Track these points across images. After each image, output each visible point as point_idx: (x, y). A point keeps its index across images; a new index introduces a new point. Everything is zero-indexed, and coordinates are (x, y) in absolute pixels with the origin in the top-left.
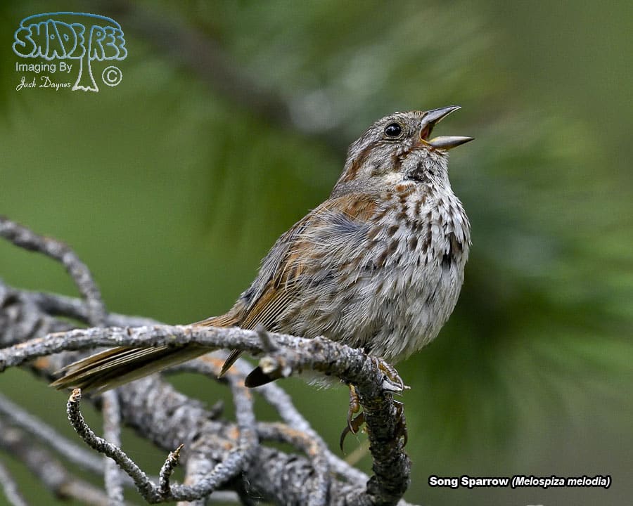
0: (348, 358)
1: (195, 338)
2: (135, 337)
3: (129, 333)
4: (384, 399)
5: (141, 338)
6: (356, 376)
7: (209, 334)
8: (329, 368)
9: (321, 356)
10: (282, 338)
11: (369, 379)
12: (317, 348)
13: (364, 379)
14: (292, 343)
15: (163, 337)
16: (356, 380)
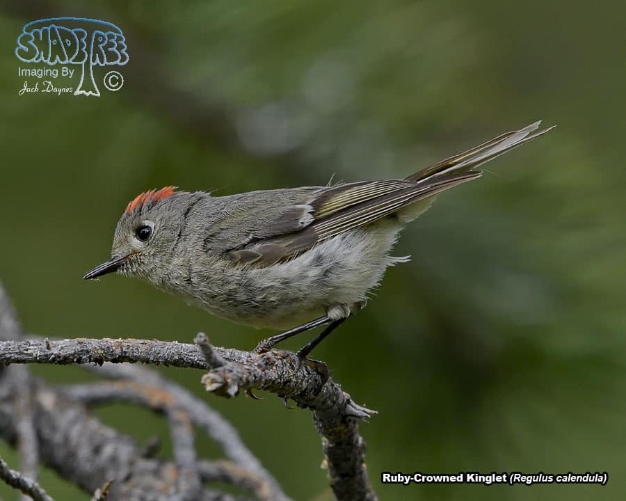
0: (304, 376)
1: (125, 352)
2: (55, 351)
3: (48, 348)
4: (347, 426)
5: (63, 353)
6: (314, 399)
7: (142, 348)
8: (283, 388)
9: (273, 374)
10: (228, 353)
11: (329, 402)
12: (269, 363)
13: (324, 402)
14: (240, 358)
15: (88, 352)
16: (314, 403)
